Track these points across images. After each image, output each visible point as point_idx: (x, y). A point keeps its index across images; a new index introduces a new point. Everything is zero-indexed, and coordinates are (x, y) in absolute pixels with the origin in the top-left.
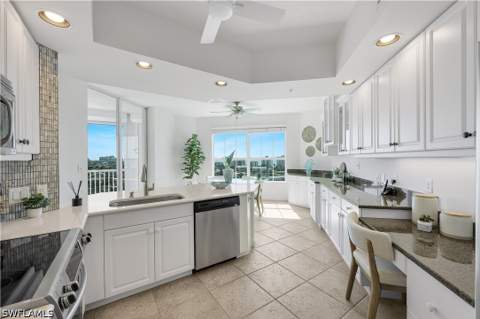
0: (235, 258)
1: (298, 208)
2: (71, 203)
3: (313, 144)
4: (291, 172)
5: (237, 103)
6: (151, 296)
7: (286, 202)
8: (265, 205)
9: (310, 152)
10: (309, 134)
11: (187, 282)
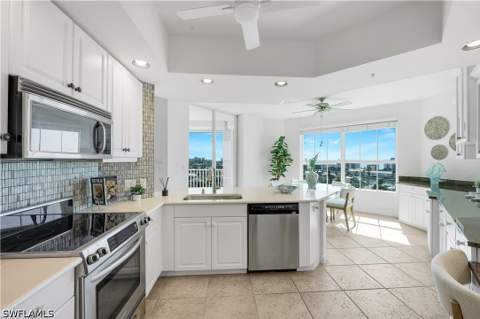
0: (295, 270)
1: (411, 229)
2: (161, 193)
3: (445, 141)
4: (405, 180)
5: (322, 99)
6: (207, 280)
7: (396, 219)
8: (356, 218)
9: (439, 153)
10: (437, 128)
11: (239, 278)
